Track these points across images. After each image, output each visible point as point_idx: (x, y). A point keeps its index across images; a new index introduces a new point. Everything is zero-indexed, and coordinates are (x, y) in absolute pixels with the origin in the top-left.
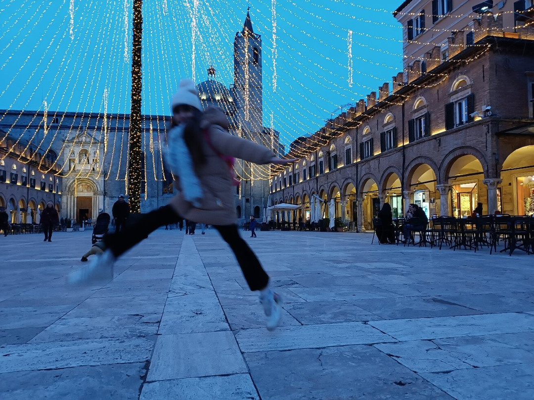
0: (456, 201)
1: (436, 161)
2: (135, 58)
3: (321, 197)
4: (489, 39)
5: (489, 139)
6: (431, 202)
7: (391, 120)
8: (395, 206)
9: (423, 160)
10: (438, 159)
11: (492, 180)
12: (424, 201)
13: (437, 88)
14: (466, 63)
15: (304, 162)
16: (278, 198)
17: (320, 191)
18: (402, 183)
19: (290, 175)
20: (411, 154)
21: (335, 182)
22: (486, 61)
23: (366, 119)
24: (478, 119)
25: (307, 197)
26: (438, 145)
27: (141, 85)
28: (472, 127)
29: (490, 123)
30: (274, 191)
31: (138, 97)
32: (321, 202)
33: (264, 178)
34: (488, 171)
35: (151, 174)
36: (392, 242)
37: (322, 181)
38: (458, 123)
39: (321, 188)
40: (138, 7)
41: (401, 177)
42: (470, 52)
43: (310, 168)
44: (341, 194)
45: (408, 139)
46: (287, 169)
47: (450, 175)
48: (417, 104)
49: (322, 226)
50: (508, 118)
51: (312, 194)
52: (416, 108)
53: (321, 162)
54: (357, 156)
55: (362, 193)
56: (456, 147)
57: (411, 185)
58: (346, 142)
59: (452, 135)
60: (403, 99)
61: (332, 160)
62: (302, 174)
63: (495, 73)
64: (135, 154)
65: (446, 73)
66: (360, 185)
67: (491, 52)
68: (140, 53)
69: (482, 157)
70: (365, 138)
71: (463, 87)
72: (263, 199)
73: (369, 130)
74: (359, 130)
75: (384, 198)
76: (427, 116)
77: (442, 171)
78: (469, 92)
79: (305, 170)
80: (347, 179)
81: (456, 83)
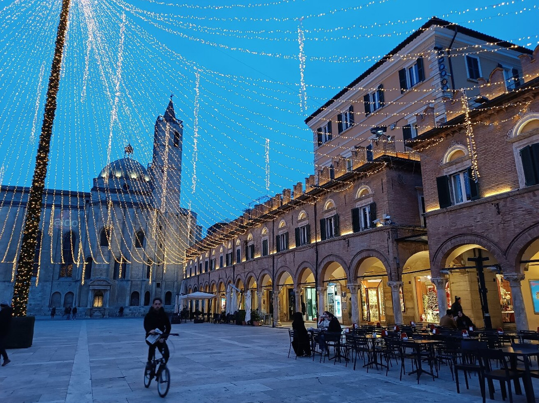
0: (364, 295)
1: (346, 261)
2: (42, 143)
3: (237, 287)
4: (385, 158)
5: (390, 244)
6: (342, 296)
7: (305, 217)
8: (309, 297)
9: (334, 258)
10: (348, 259)
11: (395, 283)
12: (336, 294)
13: (344, 193)
14: (367, 175)
15: (221, 249)
16: (192, 284)
17: (236, 281)
18: (316, 279)
19: (206, 260)
20: (324, 251)
21: (252, 272)
22: (384, 175)
23: (282, 214)
24: (379, 225)
25: (223, 285)
26: (347, 245)
27: (46, 172)
28: (375, 232)
29: (390, 230)
30: (188, 276)
31: (40, 184)
32: (237, 291)
33: (178, 262)
34: (391, 274)
35: (46, 255)
36: (308, 355)
37: (239, 269)
38: (363, 226)
39: (238, 278)
40: (53, 94)
41: (315, 272)
42: (371, 166)
43: (227, 255)
44: (257, 285)
45: (320, 237)
46: (204, 255)
47: (359, 275)
48: (327, 205)
49: (237, 318)
50: (405, 227)
51: (229, 283)
52: (326, 209)
53: (238, 251)
54: (273, 248)
55: (278, 286)
56: (362, 249)
57: (324, 282)
58: (263, 233)
59: (359, 238)
60: (315, 199)
61: (250, 250)
62: (218, 261)
63: (391, 187)
64: (27, 246)
65: (351, 181)
66: (277, 277)
67: (388, 169)
68: (49, 138)
69: (385, 261)
70: (281, 231)
71: (366, 195)
72: (176, 283)
73: (285, 224)
74: (275, 223)
75: (299, 292)
76: (337, 217)
77: (352, 270)
78: (370, 200)
79: (221, 257)
80: (263, 270)
81: (360, 191)
